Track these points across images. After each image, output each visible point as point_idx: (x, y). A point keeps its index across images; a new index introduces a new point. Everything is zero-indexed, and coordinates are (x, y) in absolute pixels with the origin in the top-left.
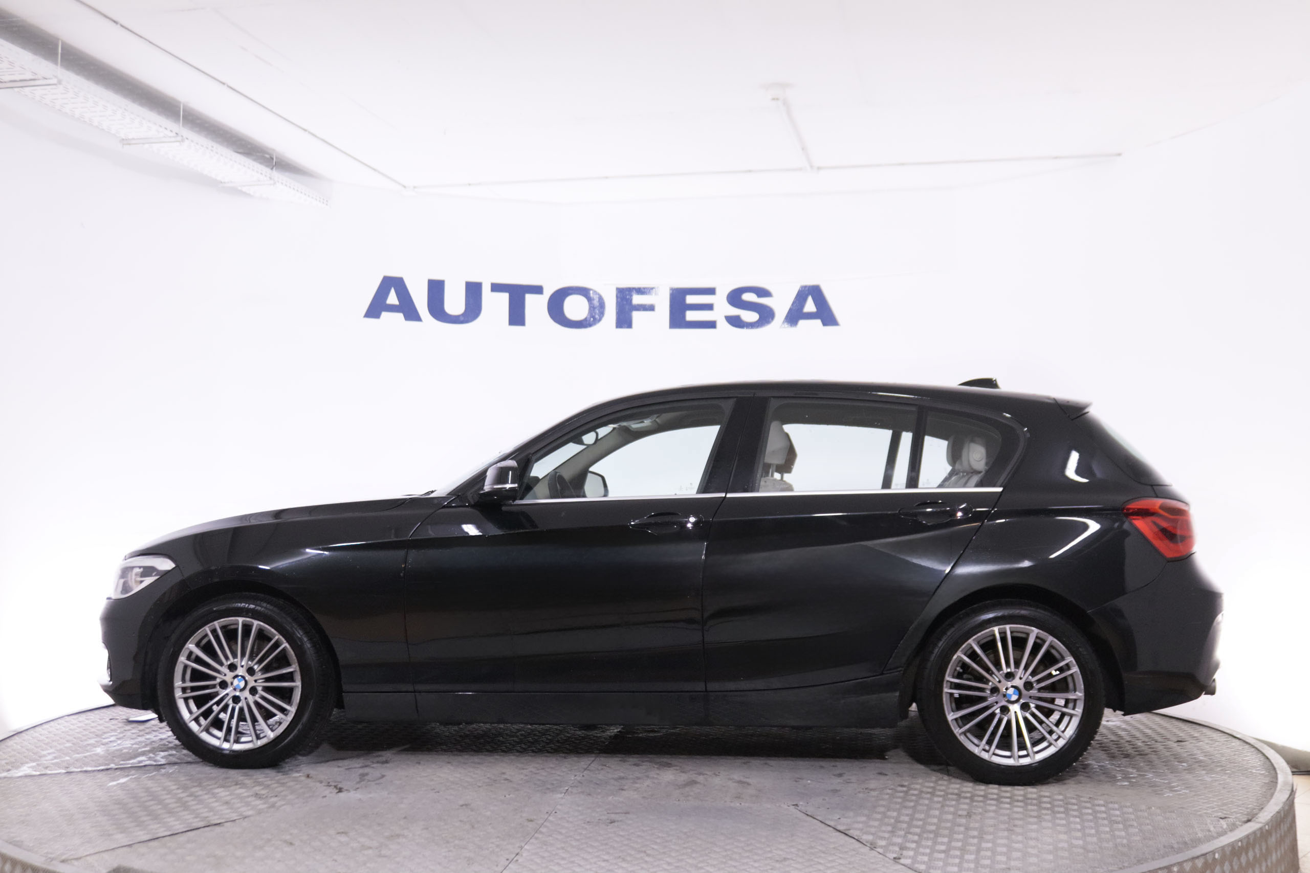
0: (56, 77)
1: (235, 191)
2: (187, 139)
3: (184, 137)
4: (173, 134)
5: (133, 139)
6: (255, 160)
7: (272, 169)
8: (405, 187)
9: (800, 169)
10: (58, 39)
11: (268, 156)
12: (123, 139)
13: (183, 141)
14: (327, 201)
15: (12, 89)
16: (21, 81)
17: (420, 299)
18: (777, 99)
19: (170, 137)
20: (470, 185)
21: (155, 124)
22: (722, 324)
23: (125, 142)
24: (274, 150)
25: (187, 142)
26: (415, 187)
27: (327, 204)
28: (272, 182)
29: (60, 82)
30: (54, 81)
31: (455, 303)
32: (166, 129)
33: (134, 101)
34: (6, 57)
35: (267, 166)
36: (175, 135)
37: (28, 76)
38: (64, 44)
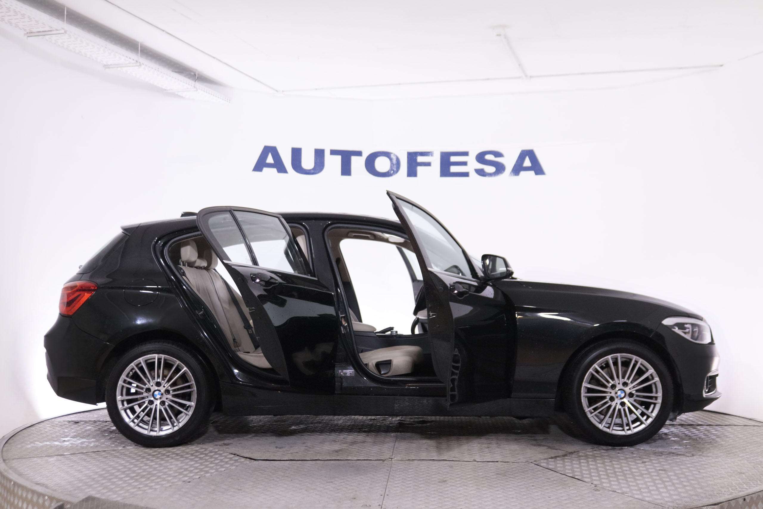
0: (63, 29)
1: (173, 95)
2: (143, 64)
3: (141, 63)
4: (135, 62)
5: (111, 65)
6: (185, 76)
7: (195, 81)
8: (277, 91)
9: (519, 78)
10: (65, 6)
11: (193, 74)
12: (105, 65)
13: (140, 65)
14: (230, 100)
15: (38, 37)
16: (43, 32)
17: (287, 160)
18: (500, 35)
19: (133, 63)
20: (316, 89)
21: (123, 56)
22: (473, 174)
23: (107, 66)
24: (196, 70)
25: (143, 66)
26: (283, 91)
27: (230, 102)
28: (195, 89)
29: (66, 32)
30: (63, 31)
31: (308, 162)
32: (130, 58)
33: (111, 42)
34: (34, 18)
35: (193, 80)
36: (136, 62)
37: (47, 29)
38: (68, 9)
